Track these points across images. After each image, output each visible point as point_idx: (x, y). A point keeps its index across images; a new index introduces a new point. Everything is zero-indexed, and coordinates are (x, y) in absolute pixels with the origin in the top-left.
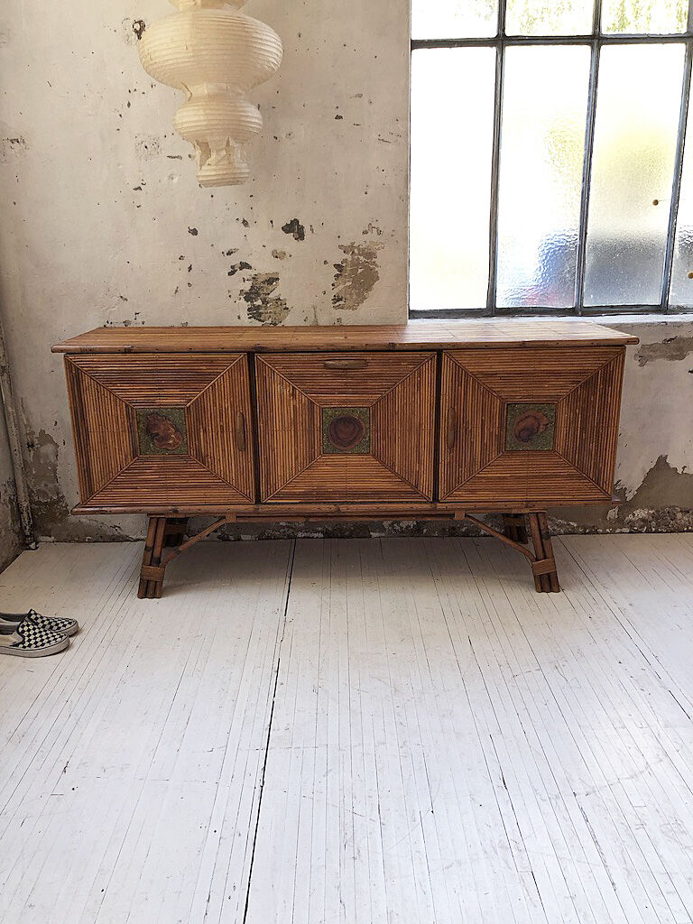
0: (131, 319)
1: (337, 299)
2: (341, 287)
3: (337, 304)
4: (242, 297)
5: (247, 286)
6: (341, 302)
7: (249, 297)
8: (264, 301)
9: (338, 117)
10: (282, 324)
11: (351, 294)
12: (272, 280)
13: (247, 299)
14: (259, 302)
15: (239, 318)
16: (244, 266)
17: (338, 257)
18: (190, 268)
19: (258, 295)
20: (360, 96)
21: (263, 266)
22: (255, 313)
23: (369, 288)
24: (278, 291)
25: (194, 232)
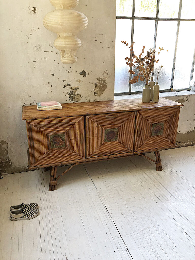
0: (33, 102)
1: (95, 93)
2: (96, 90)
3: (95, 95)
4: (68, 94)
5: (69, 91)
6: (96, 94)
7: (69, 94)
8: (74, 95)
9: (96, 40)
10: (79, 101)
11: (99, 92)
12: (76, 89)
13: (69, 95)
14: (73, 96)
15: (67, 100)
16: (68, 85)
17: (96, 81)
18: (51, 86)
19: (72, 93)
20: (102, 34)
21: (74, 84)
22: (71, 99)
23: (104, 90)
24: (79, 92)
25: (53, 75)
